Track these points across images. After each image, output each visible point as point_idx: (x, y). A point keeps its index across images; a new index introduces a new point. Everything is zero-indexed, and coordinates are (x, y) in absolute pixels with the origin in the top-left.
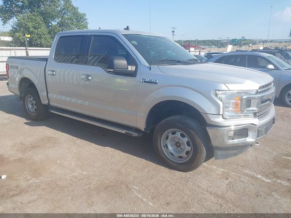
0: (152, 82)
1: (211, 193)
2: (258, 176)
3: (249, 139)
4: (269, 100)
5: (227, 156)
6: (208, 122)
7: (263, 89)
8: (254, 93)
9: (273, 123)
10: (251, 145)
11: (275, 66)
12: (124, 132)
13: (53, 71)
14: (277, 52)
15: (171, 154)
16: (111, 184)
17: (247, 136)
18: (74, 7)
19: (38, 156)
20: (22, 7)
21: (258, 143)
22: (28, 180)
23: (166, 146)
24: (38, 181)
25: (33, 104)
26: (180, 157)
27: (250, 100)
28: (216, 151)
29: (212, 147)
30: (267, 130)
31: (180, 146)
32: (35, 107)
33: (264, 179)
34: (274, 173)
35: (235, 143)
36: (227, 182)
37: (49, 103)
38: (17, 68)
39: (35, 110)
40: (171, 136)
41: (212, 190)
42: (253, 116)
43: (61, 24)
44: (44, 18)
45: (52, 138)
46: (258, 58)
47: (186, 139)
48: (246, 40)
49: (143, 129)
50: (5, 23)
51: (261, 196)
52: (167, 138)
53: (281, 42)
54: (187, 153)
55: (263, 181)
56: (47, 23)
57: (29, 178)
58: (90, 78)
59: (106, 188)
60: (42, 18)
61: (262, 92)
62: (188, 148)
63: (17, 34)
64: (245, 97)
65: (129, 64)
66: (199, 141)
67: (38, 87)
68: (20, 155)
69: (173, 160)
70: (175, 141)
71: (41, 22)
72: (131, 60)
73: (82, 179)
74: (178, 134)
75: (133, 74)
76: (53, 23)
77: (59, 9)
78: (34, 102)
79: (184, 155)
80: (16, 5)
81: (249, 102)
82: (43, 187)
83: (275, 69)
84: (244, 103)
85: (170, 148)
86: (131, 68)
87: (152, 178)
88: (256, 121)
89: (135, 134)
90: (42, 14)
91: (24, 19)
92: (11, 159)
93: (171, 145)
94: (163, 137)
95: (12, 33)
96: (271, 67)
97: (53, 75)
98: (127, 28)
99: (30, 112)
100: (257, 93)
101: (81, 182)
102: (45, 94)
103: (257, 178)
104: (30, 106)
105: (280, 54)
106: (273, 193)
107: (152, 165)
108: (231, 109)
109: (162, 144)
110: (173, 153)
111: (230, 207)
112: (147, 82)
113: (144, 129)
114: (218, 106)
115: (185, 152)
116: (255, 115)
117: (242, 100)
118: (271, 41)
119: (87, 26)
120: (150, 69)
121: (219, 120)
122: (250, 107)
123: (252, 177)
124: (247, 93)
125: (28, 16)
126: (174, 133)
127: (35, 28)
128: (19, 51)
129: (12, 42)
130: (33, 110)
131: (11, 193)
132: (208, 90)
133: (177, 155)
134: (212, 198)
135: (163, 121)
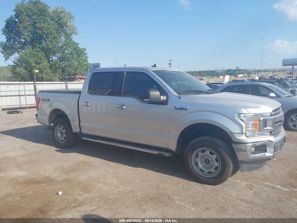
0: (182, 109)
1: (241, 200)
2: (278, 187)
3: (268, 154)
4: (280, 121)
5: (250, 170)
6: (234, 140)
7: (275, 112)
8: (269, 115)
9: (285, 142)
10: (270, 160)
11: (276, 94)
12: (156, 153)
13: (87, 103)
14: (275, 82)
15: (201, 170)
16: (154, 196)
17: (266, 151)
18: (74, 43)
19: (82, 177)
20: (25, 44)
21: (275, 158)
22: (82, 195)
23: (197, 164)
24: (90, 196)
25: (62, 133)
26: (210, 173)
27: (266, 121)
28: (242, 165)
29: (237, 161)
30: (281, 146)
31: (209, 162)
32: (65, 136)
33: (282, 188)
34: (291, 184)
35: (257, 157)
36: (252, 191)
37: (80, 131)
38: (49, 100)
39: (65, 138)
40: (200, 154)
41: (241, 198)
42: (269, 134)
43: (61, 59)
44: (46, 54)
45: (86, 162)
46: (259, 87)
47: (214, 157)
48: (240, 70)
49: (174, 150)
50: (7, 59)
51: (283, 201)
52: (197, 156)
53: (275, 71)
54: (216, 168)
55: (282, 190)
56: (48, 58)
57: (81, 193)
58: (124, 107)
59: (151, 199)
60: (44, 53)
61: (275, 114)
62: (217, 164)
63: (18, 69)
64: (262, 119)
65: (161, 95)
66: (226, 156)
67: (70, 117)
68: (65, 177)
69: (202, 175)
70: (204, 158)
71: (43, 58)
72: (163, 92)
73: (128, 193)
74: (207, 153)
75: (165, 103)
76: (54, 58)
77: (61, 45)
78: (64, 131)
79: (213, 170)
80: (19, 42)
81: (265, 123)
82: (97, 199)
83: (276, 97)
84: (261, 123)
85: (200, 165)
86: (163, 98)
87: (188, 191)
88: (272, 138)
89: (167, 154)
90: (43, 49)
91: (26, 55)
92: (59, 179)
93: (201, 163)
94: (193, 155)
95: (13, 68)
96: (272, 95)
97: (87, 105)
98: (155, 66)
99: (59, 140)
100: (271, 115)
101: (128, 195)
102: (77, 123)
103: (277, 188)
104: (59, 135)
105: (278, 83)
106: (293, 198)
107: (185, 182)
108: (250, 128)
109: (193, 162)
110: (203, 169)
111: (259, 210)
112: (178, 109)
113: (176, 149)
114: (241, 126)
115: (214, 167)
116: (271, 133)
117: (260, 121)
118: (265, 71)
119: (87, 60)
120: (180, 98)
121: (243, 138)
122: (266, 127)
123: (273, 188)
124: (263, 115)
125: (30, 53)
126: (203, 152)
127: (37, 63)
128: (28, 85)
129: (13, 77)
130: (63, 139)
131: (73, 205)
132: (232, 114)
133: (206, 171)
134: (243, 203)
135: (193, 141)
